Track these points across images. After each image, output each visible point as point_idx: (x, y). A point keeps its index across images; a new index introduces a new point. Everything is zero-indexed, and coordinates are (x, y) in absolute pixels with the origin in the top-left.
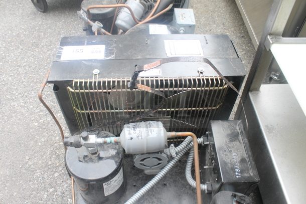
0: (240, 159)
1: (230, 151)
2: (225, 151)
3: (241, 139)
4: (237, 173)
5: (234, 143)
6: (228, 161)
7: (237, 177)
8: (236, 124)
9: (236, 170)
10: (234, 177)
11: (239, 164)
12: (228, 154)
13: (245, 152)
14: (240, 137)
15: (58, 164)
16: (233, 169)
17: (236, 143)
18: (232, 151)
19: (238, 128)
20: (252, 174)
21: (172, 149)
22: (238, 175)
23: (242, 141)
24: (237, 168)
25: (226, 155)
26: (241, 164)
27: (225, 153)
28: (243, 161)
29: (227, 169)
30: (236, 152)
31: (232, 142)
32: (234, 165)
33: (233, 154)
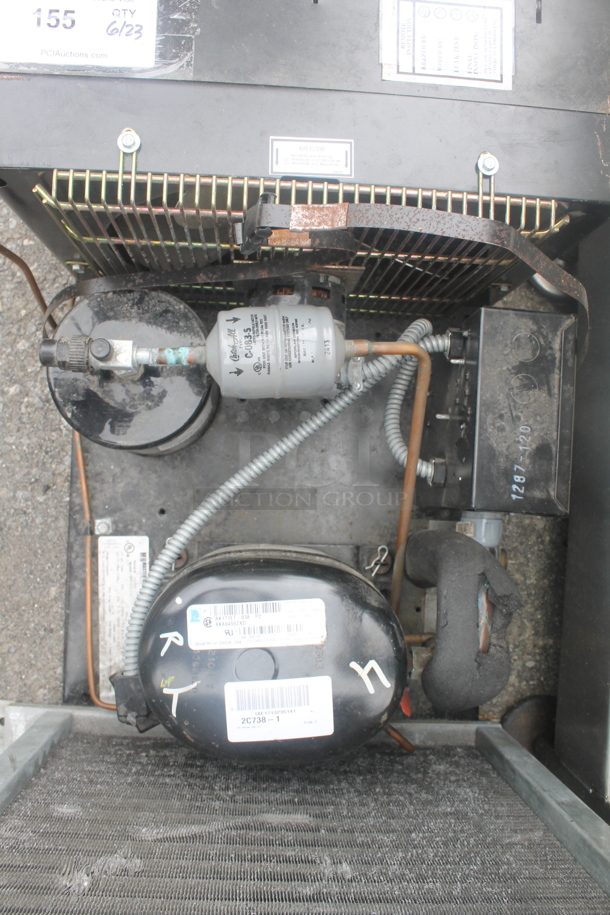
0: (534, 446)
1: (515, 419)
2: (501, 417)
3: (556, 383)
4: (514, 487)
5: (534, 394)
6: (500, 447)
7: (514, 497)
8: (555, 331)
9: (516, 477)
10: (506, 497)
11: (527, 461)
12: (508, 429)
13: (554, 426)
14: (556, 377)
15: (23, 312)
16: (508, 475)
17: (540, 395)
18: (518, 418)
19: (556, 346)
20: (553, 493)
21: (355, 366)
22: (517, 493)
23: (556, 391)
24: (519, 473)
25: (502, 429)
26: (533, 463)
27: (499, 423)
28: (542, 452)
29: (494, 471)
30: (531, 422)
31: (530, 389)
32: (515, 462)
33: (521, 429)
